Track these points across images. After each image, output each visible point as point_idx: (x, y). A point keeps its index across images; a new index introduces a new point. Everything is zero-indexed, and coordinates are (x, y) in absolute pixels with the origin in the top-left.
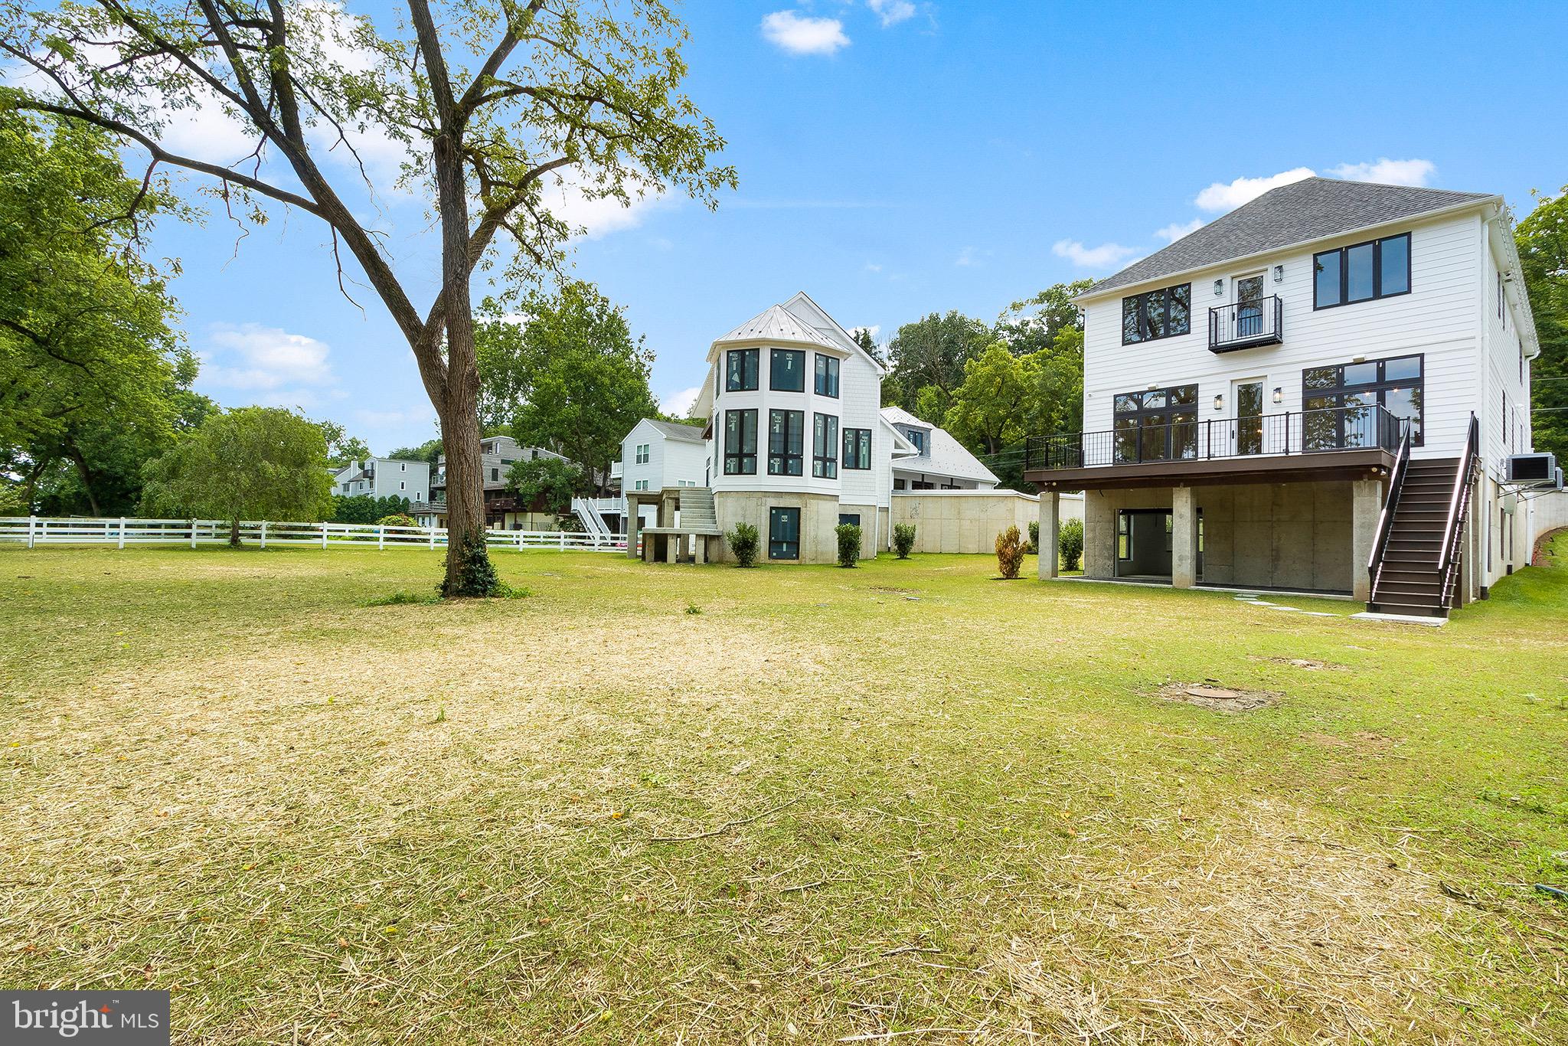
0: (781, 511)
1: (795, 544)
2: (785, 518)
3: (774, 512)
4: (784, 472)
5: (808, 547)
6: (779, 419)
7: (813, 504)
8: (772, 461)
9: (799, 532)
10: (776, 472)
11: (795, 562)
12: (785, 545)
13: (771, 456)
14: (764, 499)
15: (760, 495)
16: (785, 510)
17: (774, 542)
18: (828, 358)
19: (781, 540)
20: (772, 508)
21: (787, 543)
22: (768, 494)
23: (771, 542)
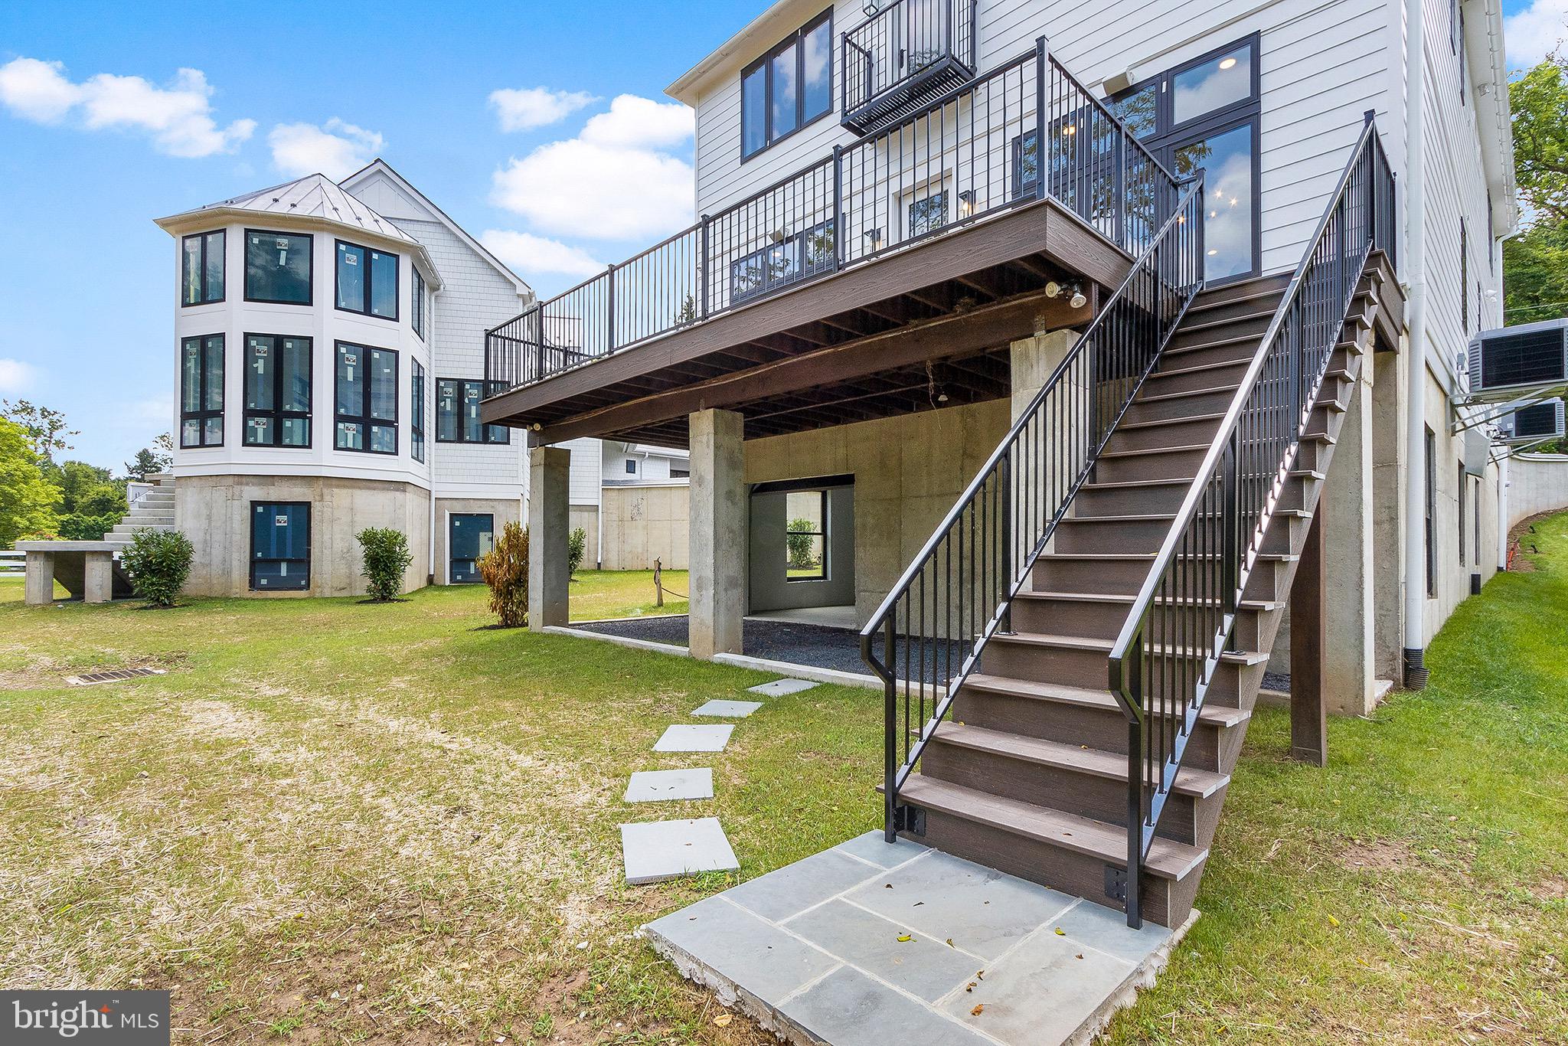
0: (274, 508)
1: (302, 562)
2: (282, 520)
3: (260, 509)
4: (277, 440)
5: (327, 567)
6: (263, 349)
7: (341, 497)
8: (251, 423)
9: (309, 544)
10: (260, 440)
11: (303, 594)
12: (284, 567)
13: (248, 414)
14: (237, 488)
15: (230, 481)
16: (281, 506)
17: (260, 560)
19: (274, 556)
20: (254, 504)
21: (289, 561)
22: (244, 480)
23: (254, 562)
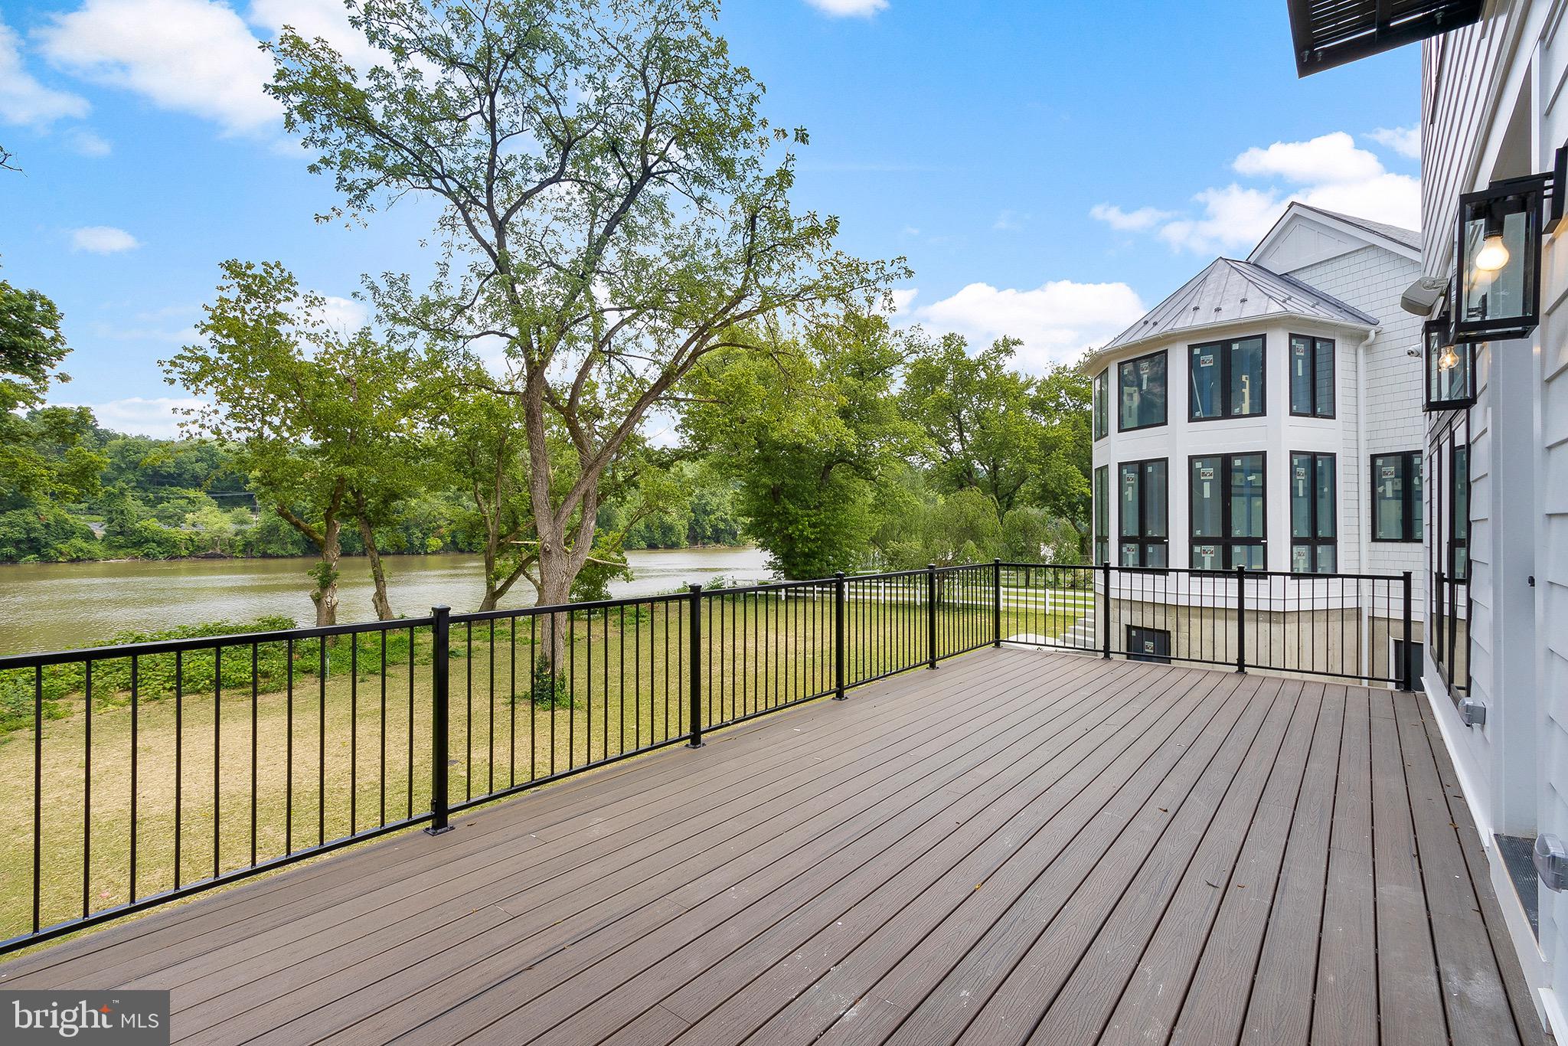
18: (1314, 340)
